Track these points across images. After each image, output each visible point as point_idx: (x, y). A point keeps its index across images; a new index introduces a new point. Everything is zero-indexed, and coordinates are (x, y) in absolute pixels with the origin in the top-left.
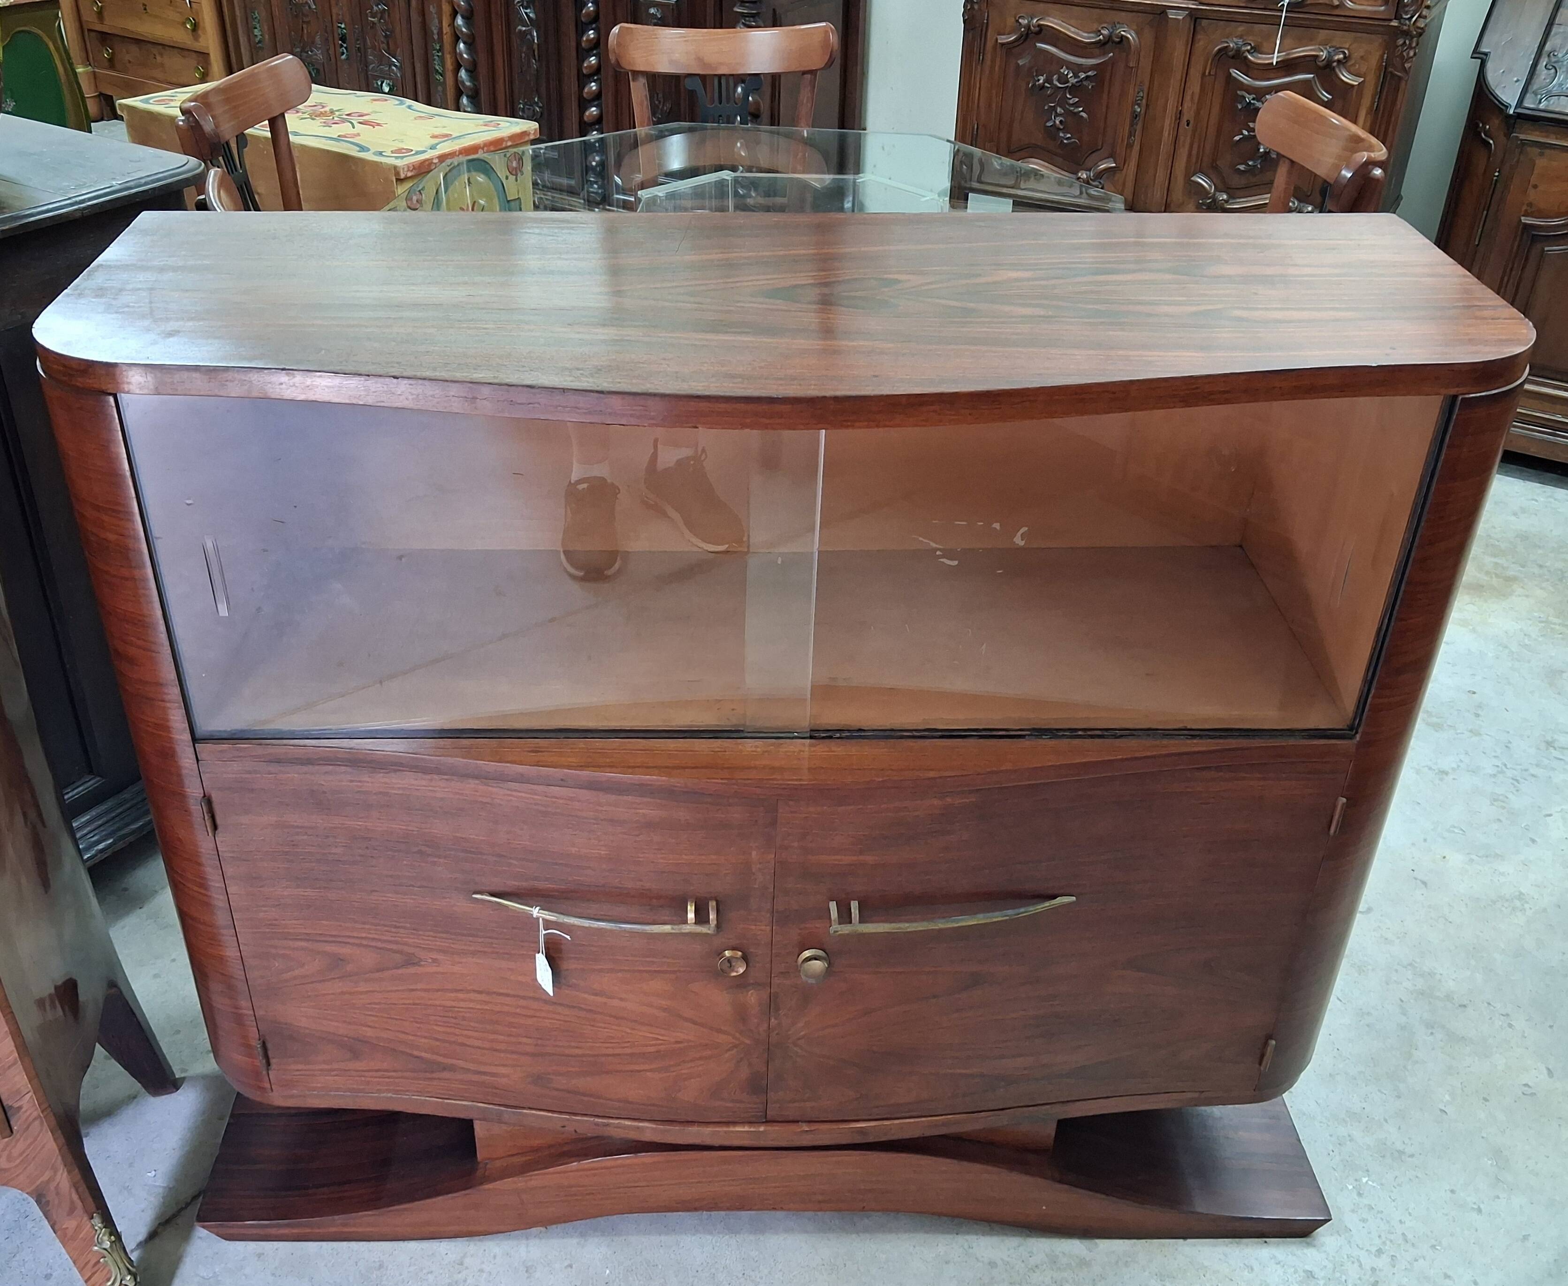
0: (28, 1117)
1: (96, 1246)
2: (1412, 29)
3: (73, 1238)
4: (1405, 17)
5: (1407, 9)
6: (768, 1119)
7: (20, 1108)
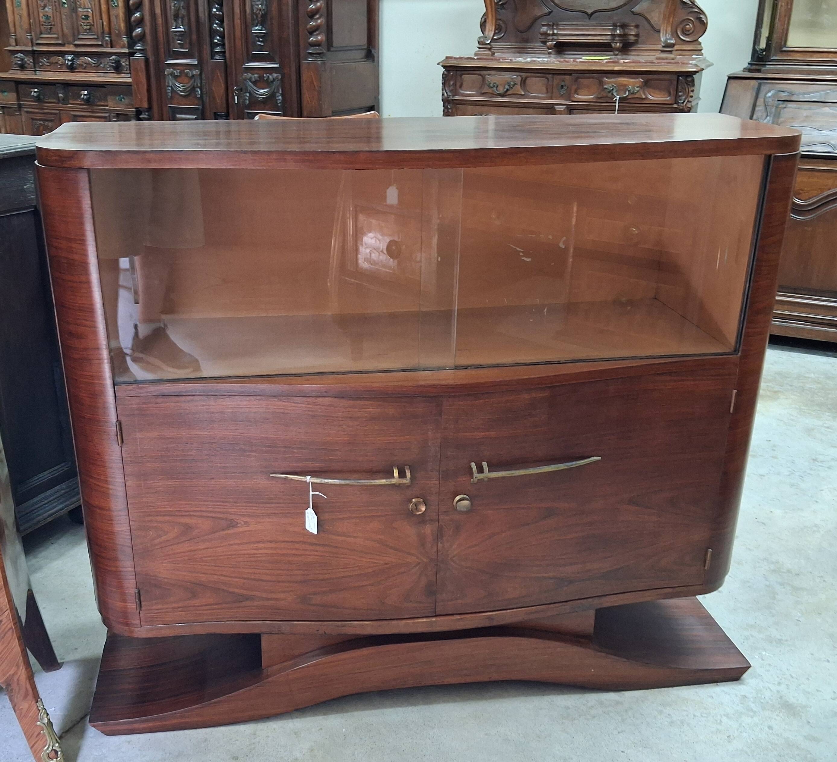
1: (39, 722)
2: (685, 108)
3: (25, 716)
4: (680, 102)
5: (681, 98)
6: (437, 614)
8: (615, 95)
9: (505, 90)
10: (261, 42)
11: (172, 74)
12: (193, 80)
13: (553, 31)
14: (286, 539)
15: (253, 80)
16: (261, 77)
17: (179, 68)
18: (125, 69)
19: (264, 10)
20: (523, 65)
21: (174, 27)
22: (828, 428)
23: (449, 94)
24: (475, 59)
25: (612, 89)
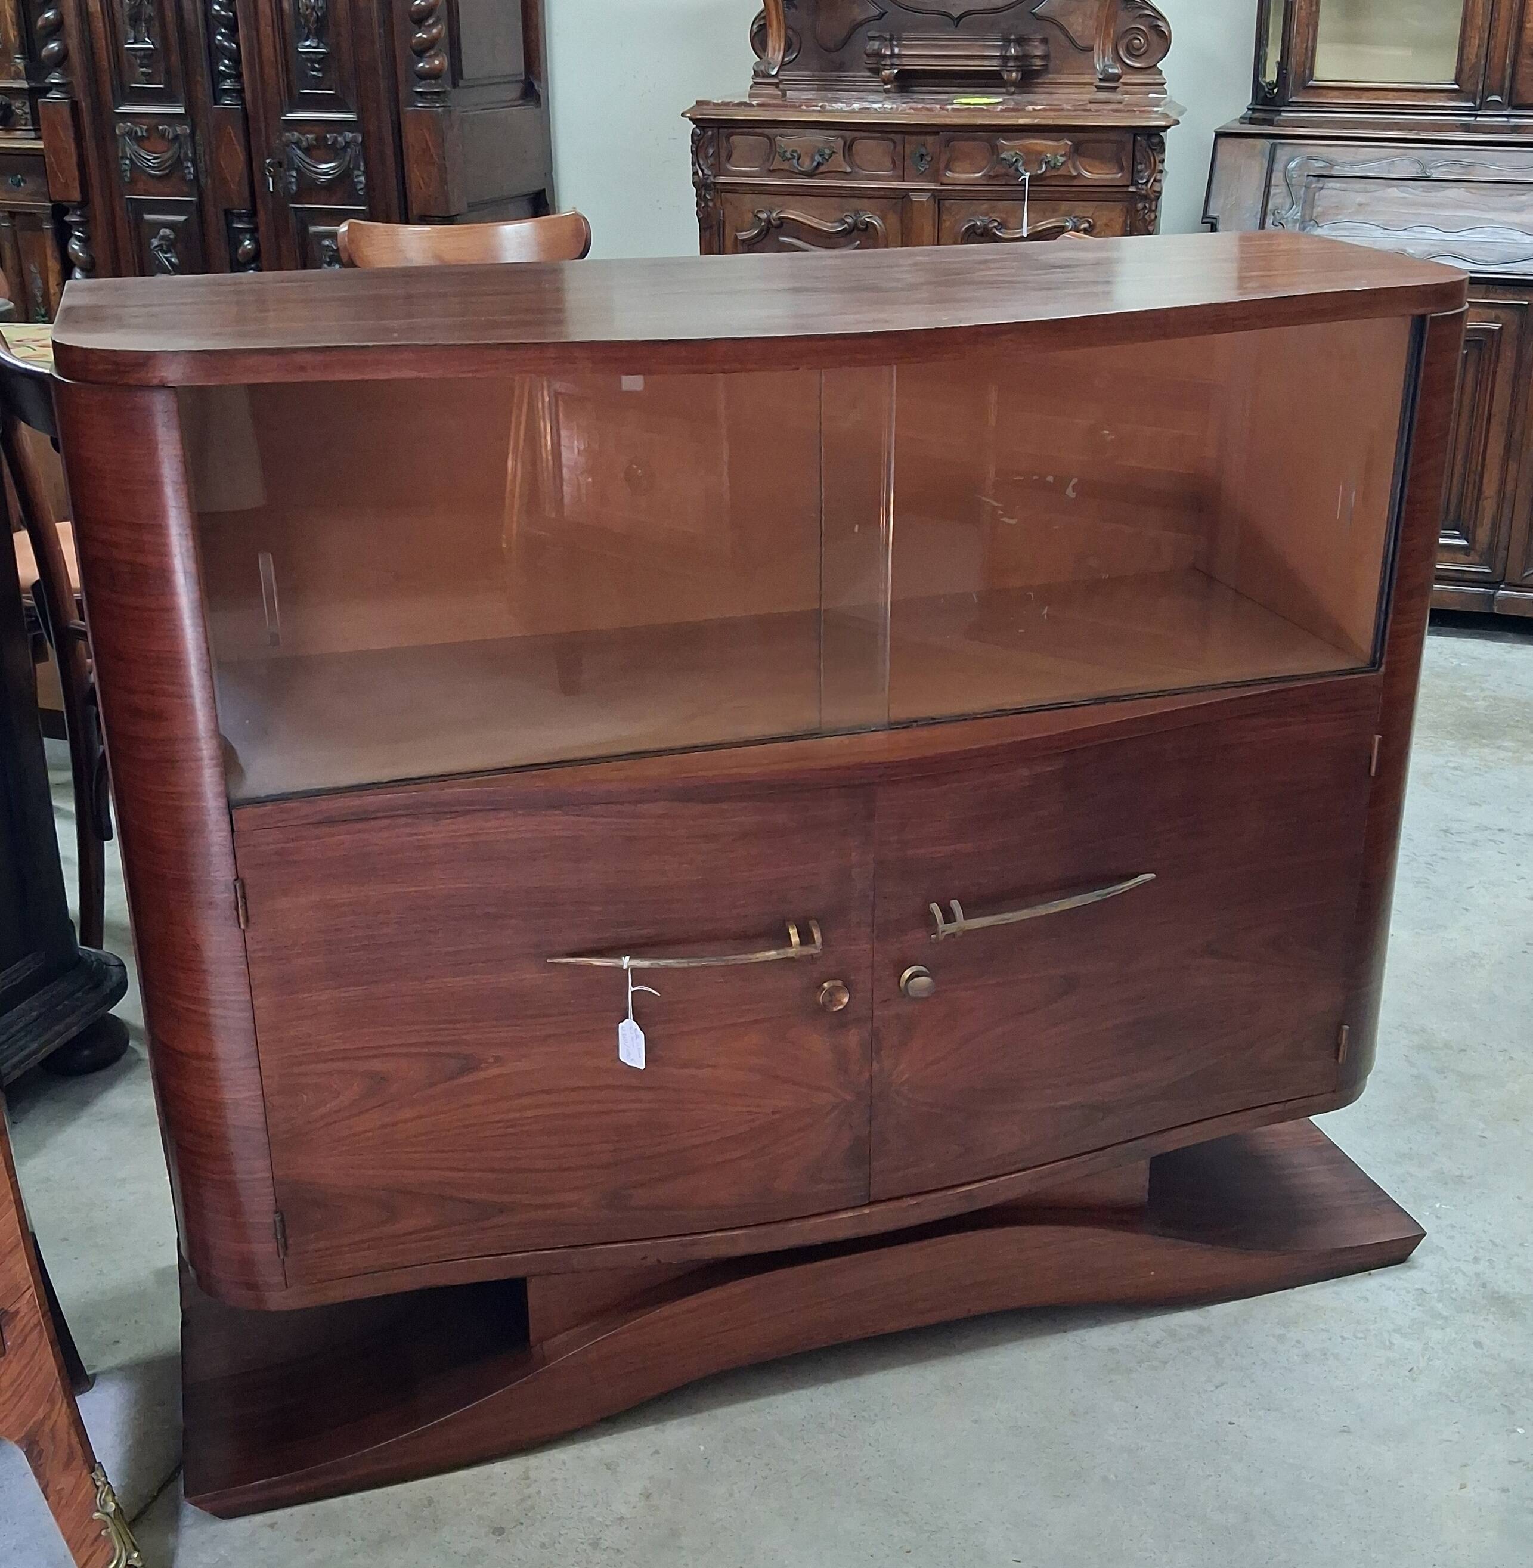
0: (25, 1326)
1: (98, 1511)
2: (1150, 192)
3: (67, 1505)
4: (1140, 182)
5: (1141, 174)
6: (872, 1199)
7: (17, 1312)
8: (1023, 172)
9: (815, 164)
10: (317, 70)
11: (130, 133)
12: (177, 145)
13: (892, 51)
15: (305, 144)
16: (321, 140)
17: (144, 121)
18: (23, 123)
19: (321, 8)
20: (845, 117)
21: (132, 41)
22: (1455, 768)
23: (706, 171)
24: (753, 106)
25: (1014, 160)
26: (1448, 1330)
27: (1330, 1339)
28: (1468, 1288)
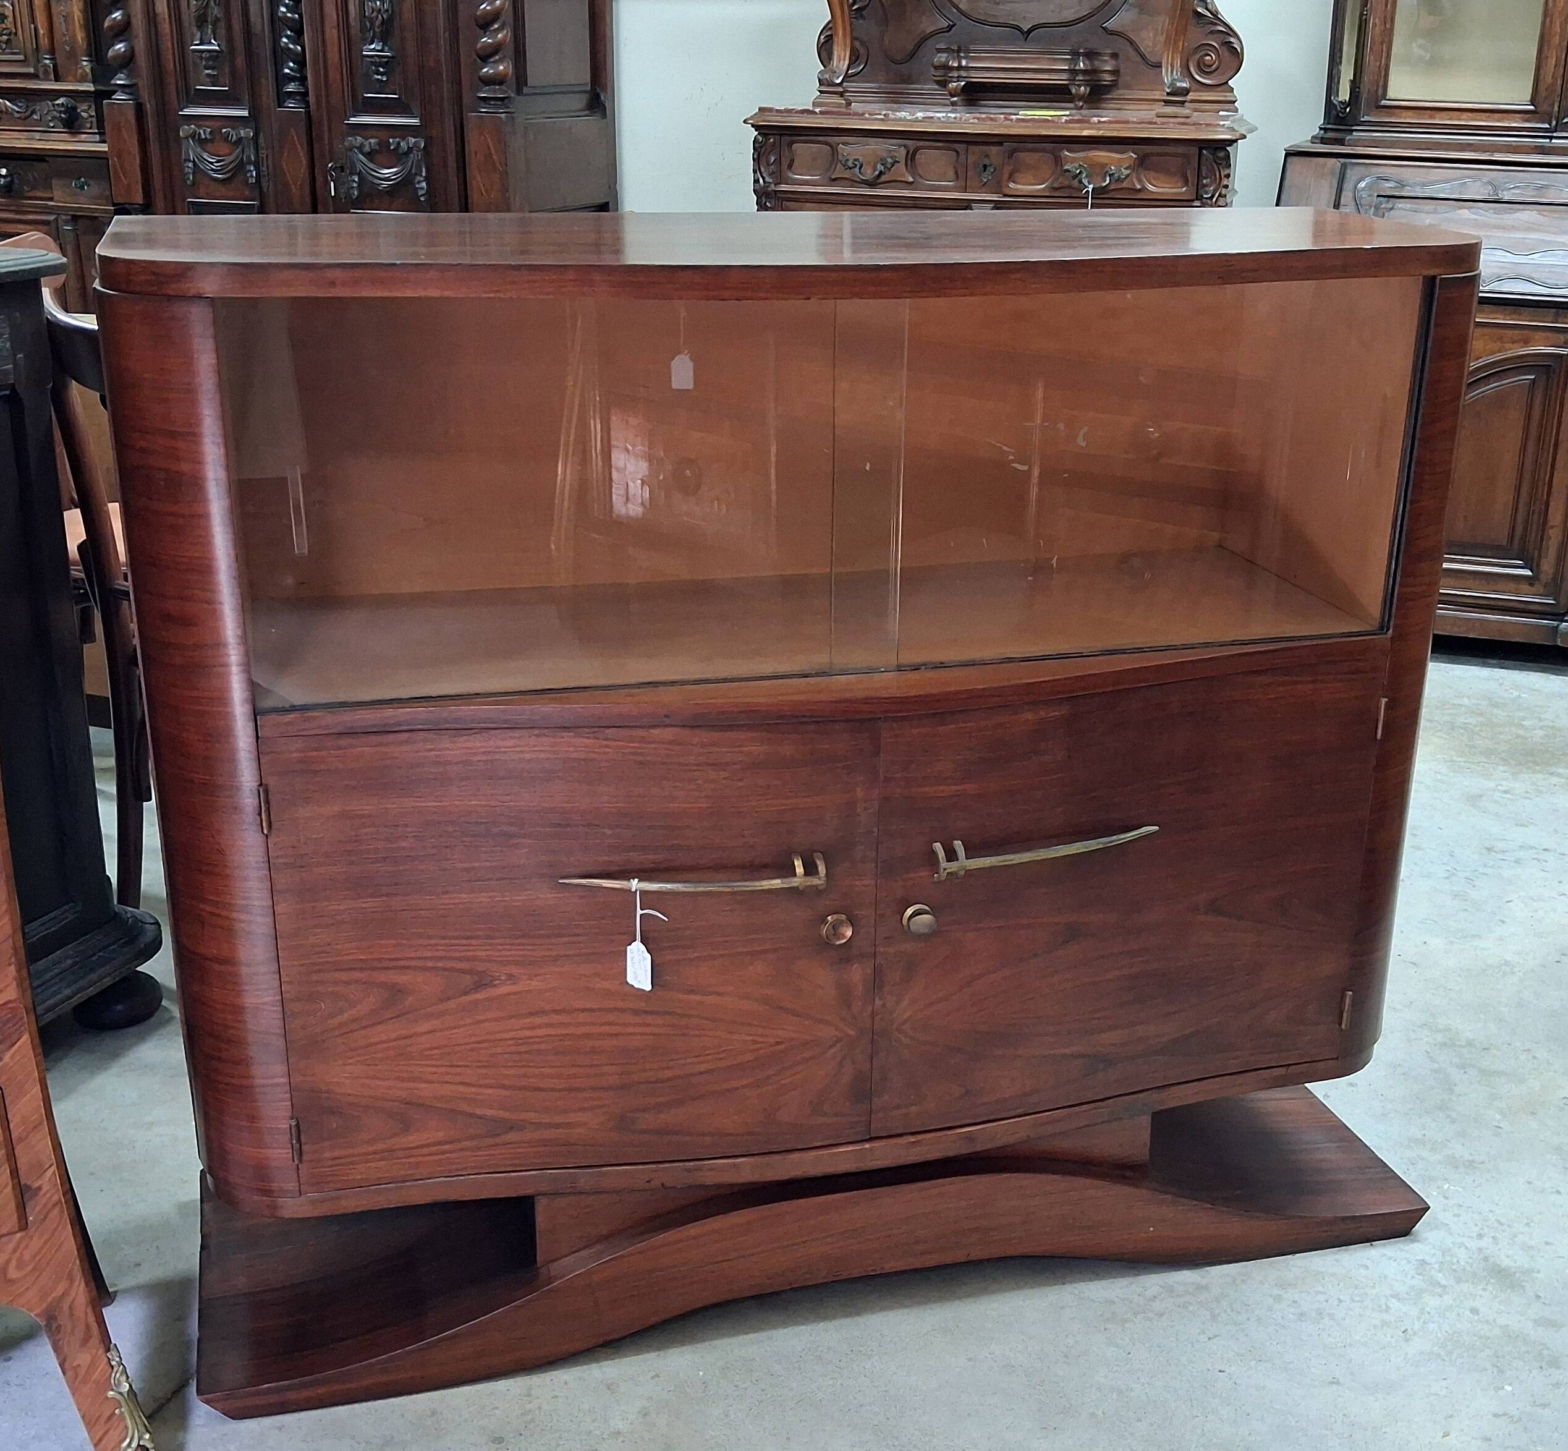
1: (112, 1390)
3: (83, 1382)
4: (1205, 196)
5: (1207, 189)
6: (873, 1135)
8: (1087, 184)
9: (877, 173)
10: (382, 74)
11: (193, 136)
12: (240, 148)
13: (960, 63)
14: (588, 1006)
15: (367, 149)
16: (384, 145)
17: (207, 123)
18: (88, 125)
19: (387, 10)
20: (908, 125)
21: (198, 42)
22: (1506, 792)
23: (767, 179)
24: (816, 113)
25: (1078, 172)
26: (1446, 1297)
27: (1327, 1301)
28: (1470, 1261)
